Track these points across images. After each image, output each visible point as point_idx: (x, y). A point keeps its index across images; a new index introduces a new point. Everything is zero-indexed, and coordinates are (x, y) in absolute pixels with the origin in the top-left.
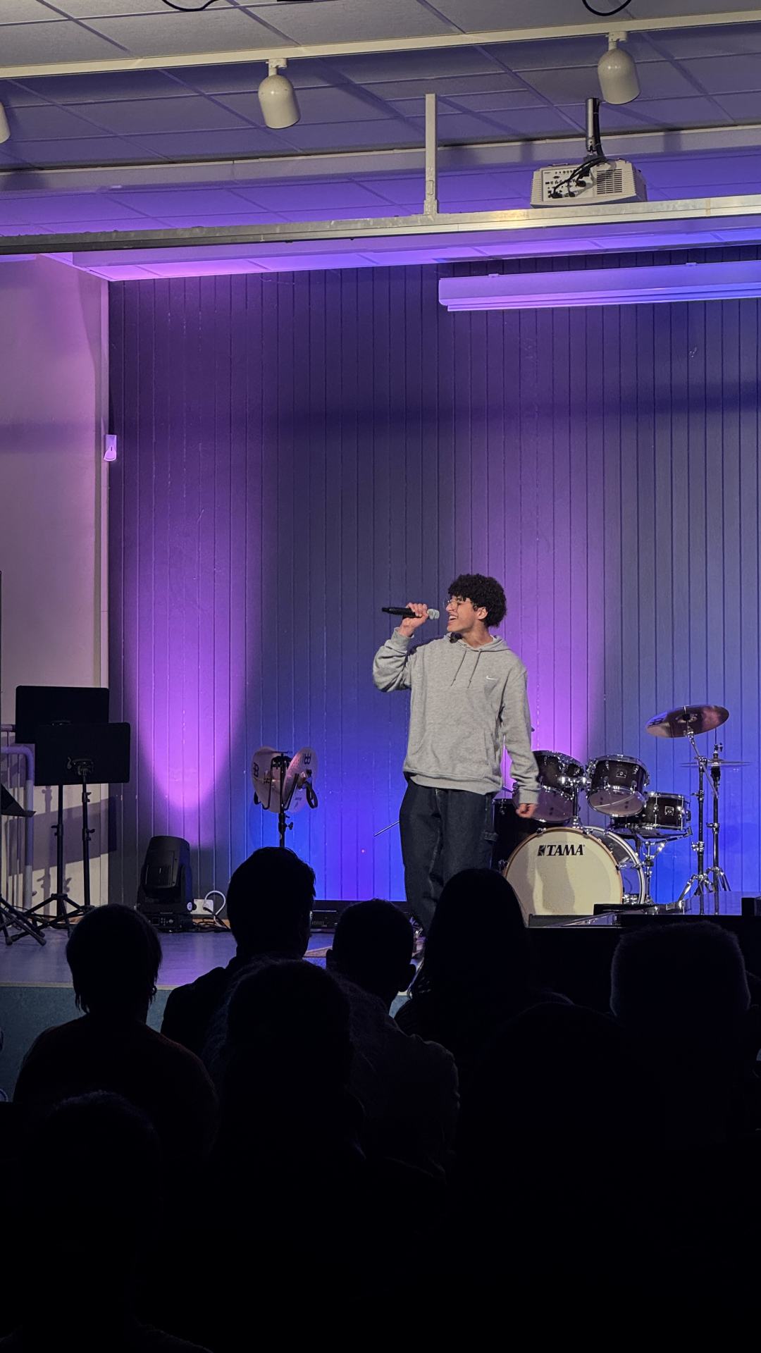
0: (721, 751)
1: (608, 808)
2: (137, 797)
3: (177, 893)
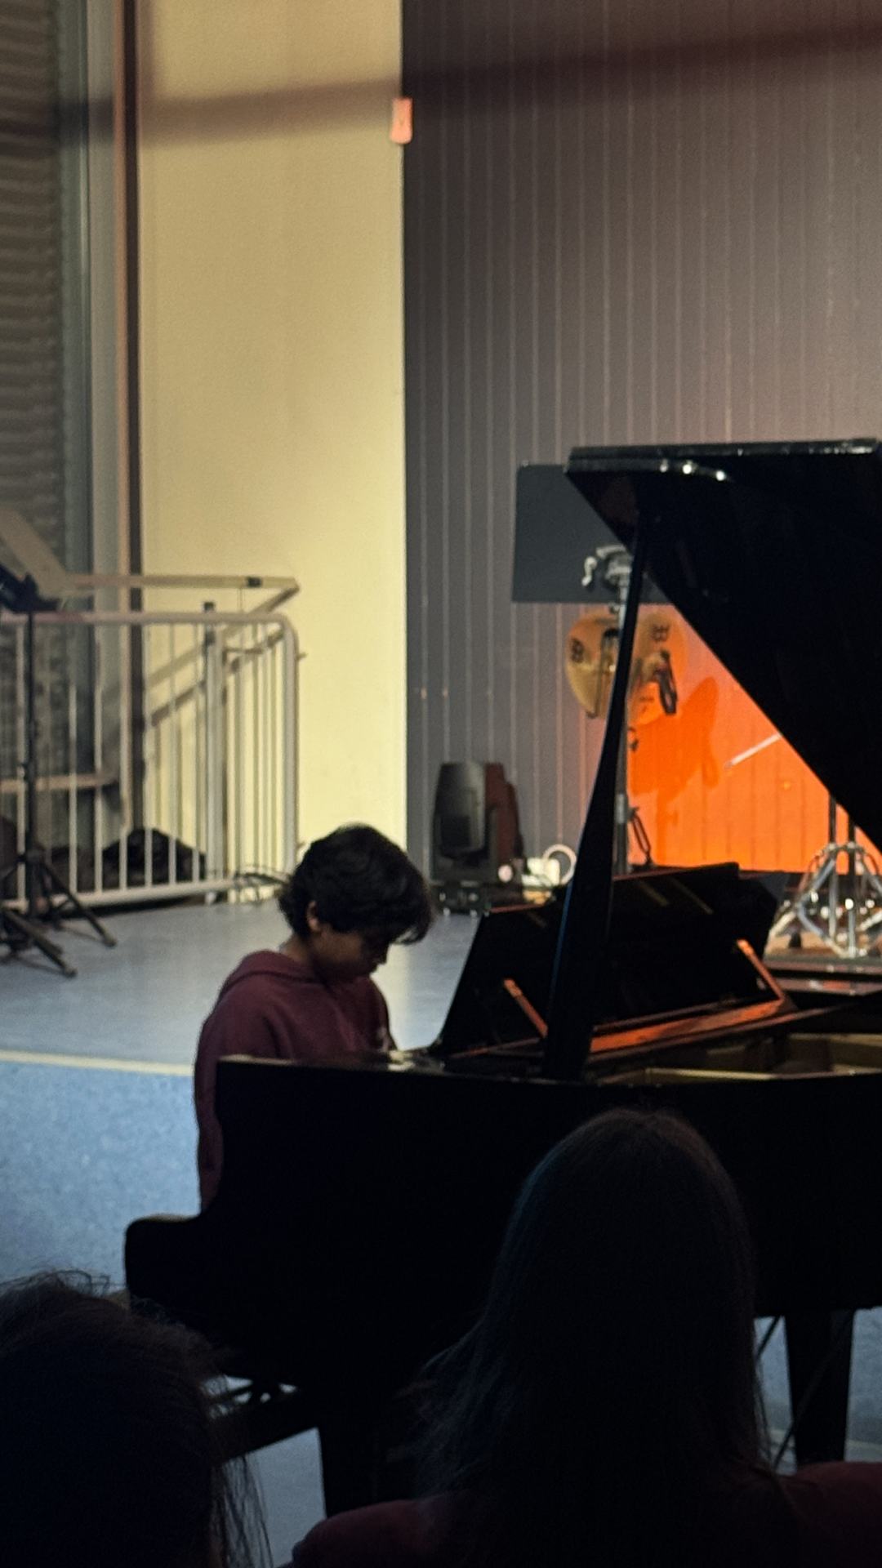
2: (445, 693)
3: (484, 853)
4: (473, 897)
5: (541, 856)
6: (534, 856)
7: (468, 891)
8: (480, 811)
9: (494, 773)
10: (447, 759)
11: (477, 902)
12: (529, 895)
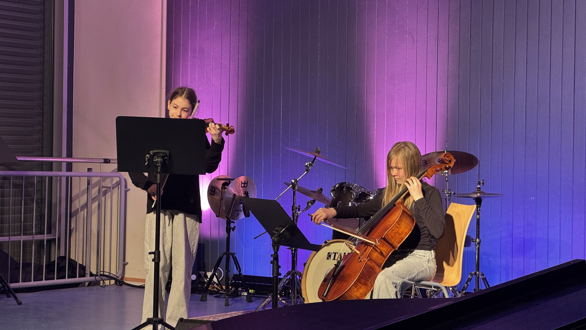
0: (483, 185)
5: (211, 271)
6: (208, 271)
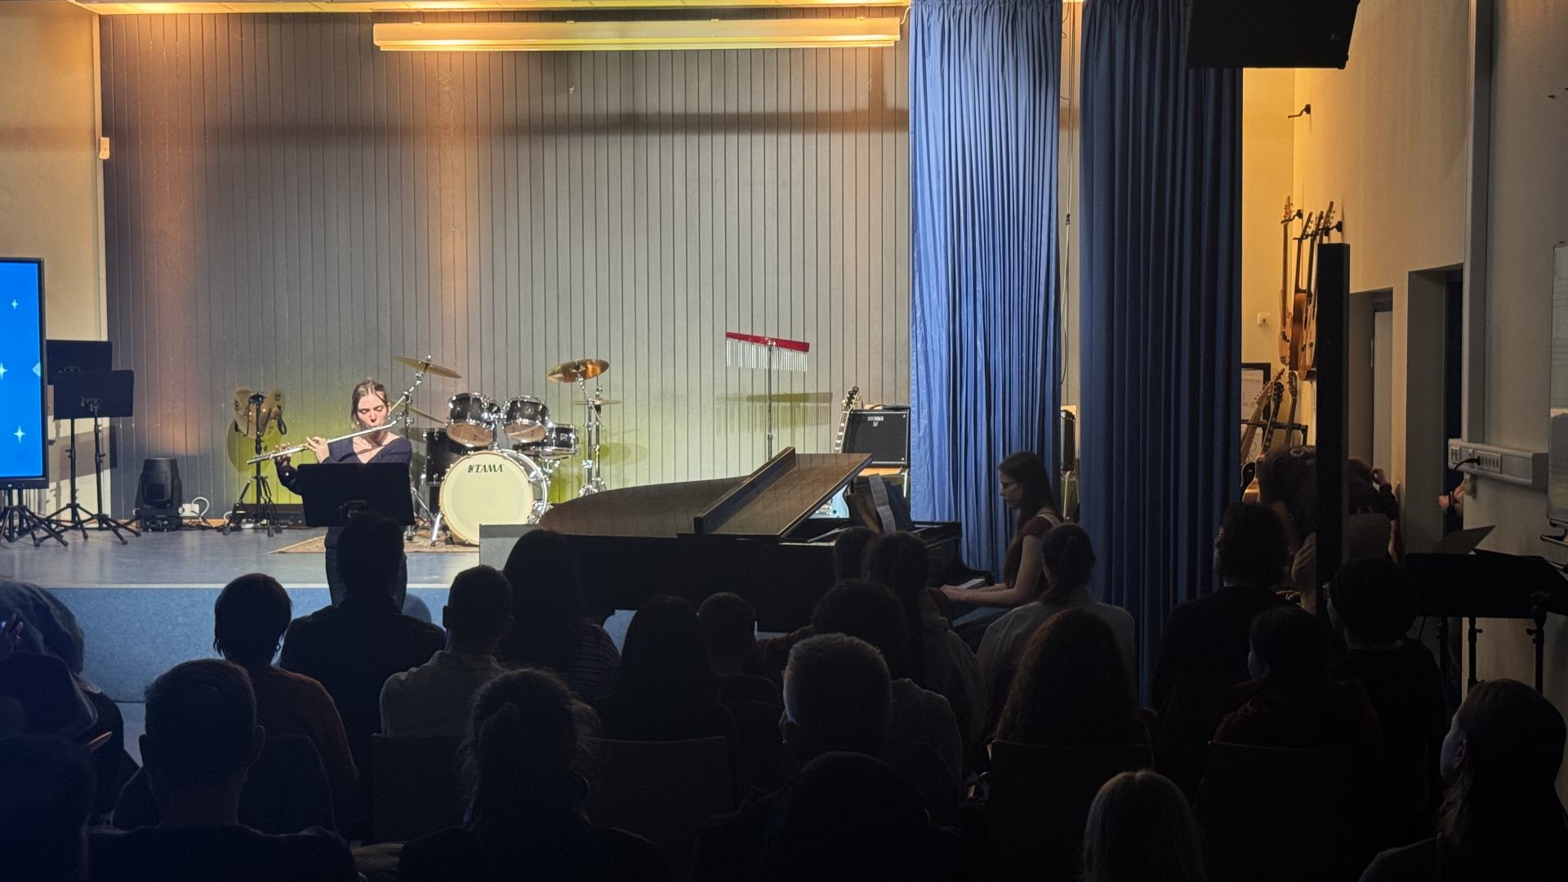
0: (601, 392)
1: (518, 435)
2: (133, 425)
3: (171, 501)
4: (166, 522)
5: (190, 502)
6: (185, 503)
7: (163, 520)
8: (169, 481)
9: (173, 463)
10: (147, 458)
11: (167, 525)
12: (185, 521)
